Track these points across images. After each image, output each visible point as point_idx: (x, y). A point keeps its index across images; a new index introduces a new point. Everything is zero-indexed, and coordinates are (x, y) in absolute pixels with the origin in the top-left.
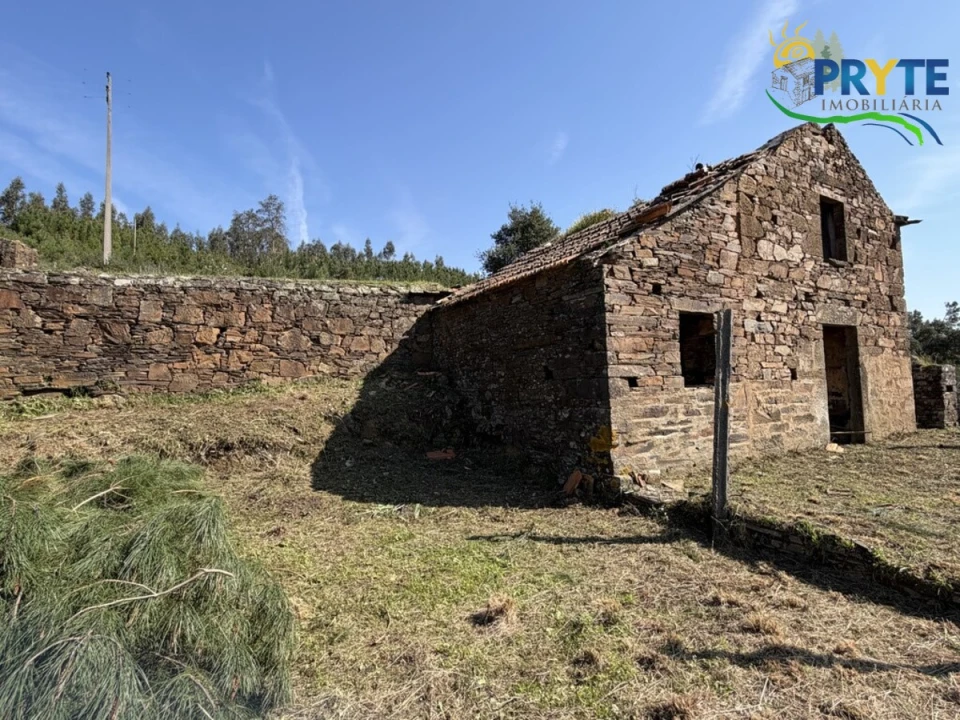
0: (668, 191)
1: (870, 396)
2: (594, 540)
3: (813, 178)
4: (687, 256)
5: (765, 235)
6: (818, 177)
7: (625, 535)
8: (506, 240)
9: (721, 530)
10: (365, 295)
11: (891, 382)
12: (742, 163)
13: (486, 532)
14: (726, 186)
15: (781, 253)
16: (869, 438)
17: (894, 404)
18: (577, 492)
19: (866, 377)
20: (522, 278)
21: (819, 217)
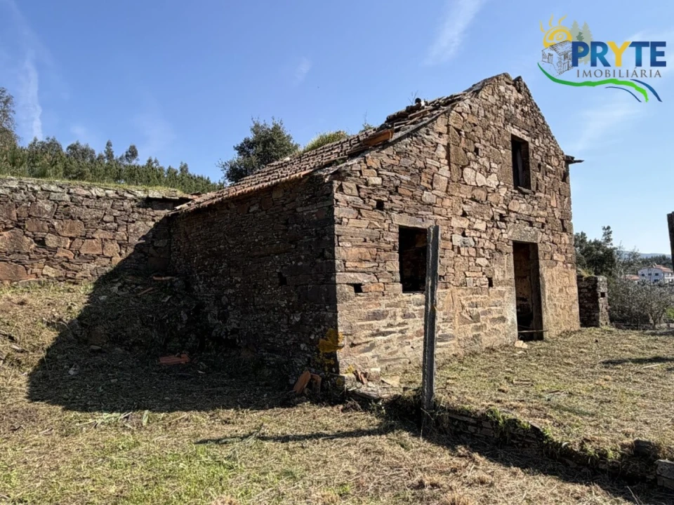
0: (392, 120)
1: (547, 301)
2: (318, 436)
3: (506, 120)
4: (406, 178)
5: (469, 164)
6: (509, 119)
7: (346, 430)
8: (248, 153)
9: (429, 419)
10: (98, 197)
11: (562, 289)
12: (452, 101)
13: (215, 435)
14: (439, 119)
15: (481, 179)
16: (546, 335)
17: (564, 308)
18: (306, 392)
19: (544, 286)
20: (260, 189)
21: (510, 151)
